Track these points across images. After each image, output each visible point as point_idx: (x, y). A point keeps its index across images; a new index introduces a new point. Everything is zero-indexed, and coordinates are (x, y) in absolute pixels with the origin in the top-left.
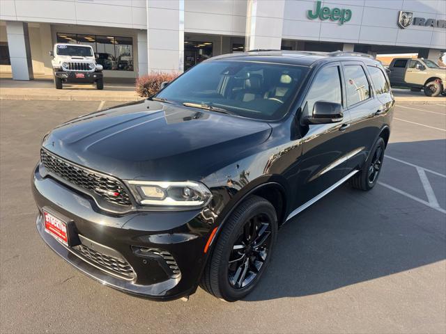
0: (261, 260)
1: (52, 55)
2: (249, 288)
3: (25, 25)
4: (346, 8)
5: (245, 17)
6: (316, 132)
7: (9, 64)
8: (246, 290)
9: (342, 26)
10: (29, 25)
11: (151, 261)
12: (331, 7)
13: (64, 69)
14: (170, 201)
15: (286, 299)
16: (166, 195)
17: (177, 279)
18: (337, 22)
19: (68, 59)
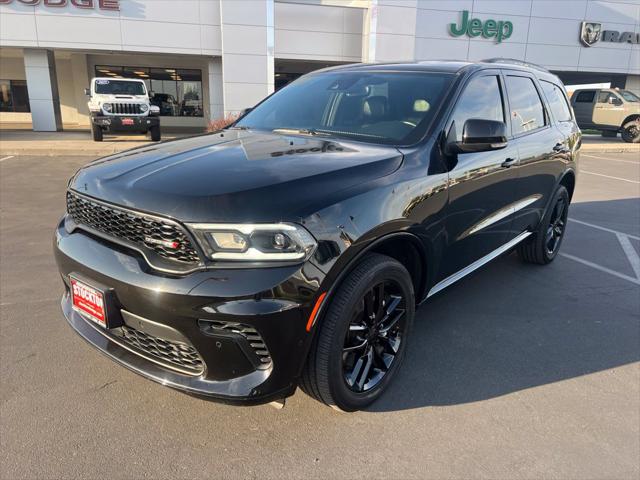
0: (392, 352)
1: (89, 93)
2: (376, 393)
3: (50, 53)
4: (505, 20)
5: (361, 34)
6: (470, 165)
7: (29, 111)
8: (370, 396)
9: (500, 45)
10: (56, 54)
11: (227, 342)
12: (483, 19)
13: (106, 113)
14: (255, 254)
15: (429, 409)
16: (249, 245)
17: (266, 372)
18: (492, 39)
19: (111, 99)
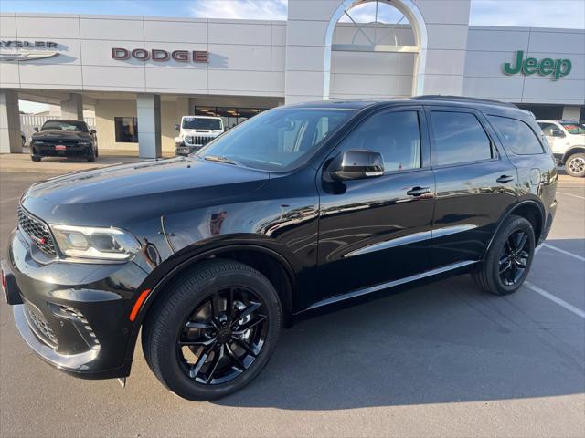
0: (253, 354)
1: (178, 129)
3: (157, 98)
4: (563, 58)
9: (558, 82)
10: (162, 99)
11: (68, 322)
12: (539, 58)
13: (187, 144)
14: (94, 253)
16: (90, 245)
18: (549, 76)
19: (193, 132)
